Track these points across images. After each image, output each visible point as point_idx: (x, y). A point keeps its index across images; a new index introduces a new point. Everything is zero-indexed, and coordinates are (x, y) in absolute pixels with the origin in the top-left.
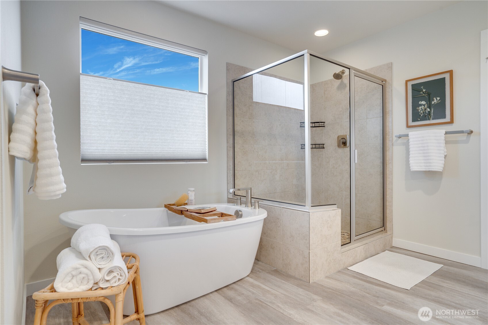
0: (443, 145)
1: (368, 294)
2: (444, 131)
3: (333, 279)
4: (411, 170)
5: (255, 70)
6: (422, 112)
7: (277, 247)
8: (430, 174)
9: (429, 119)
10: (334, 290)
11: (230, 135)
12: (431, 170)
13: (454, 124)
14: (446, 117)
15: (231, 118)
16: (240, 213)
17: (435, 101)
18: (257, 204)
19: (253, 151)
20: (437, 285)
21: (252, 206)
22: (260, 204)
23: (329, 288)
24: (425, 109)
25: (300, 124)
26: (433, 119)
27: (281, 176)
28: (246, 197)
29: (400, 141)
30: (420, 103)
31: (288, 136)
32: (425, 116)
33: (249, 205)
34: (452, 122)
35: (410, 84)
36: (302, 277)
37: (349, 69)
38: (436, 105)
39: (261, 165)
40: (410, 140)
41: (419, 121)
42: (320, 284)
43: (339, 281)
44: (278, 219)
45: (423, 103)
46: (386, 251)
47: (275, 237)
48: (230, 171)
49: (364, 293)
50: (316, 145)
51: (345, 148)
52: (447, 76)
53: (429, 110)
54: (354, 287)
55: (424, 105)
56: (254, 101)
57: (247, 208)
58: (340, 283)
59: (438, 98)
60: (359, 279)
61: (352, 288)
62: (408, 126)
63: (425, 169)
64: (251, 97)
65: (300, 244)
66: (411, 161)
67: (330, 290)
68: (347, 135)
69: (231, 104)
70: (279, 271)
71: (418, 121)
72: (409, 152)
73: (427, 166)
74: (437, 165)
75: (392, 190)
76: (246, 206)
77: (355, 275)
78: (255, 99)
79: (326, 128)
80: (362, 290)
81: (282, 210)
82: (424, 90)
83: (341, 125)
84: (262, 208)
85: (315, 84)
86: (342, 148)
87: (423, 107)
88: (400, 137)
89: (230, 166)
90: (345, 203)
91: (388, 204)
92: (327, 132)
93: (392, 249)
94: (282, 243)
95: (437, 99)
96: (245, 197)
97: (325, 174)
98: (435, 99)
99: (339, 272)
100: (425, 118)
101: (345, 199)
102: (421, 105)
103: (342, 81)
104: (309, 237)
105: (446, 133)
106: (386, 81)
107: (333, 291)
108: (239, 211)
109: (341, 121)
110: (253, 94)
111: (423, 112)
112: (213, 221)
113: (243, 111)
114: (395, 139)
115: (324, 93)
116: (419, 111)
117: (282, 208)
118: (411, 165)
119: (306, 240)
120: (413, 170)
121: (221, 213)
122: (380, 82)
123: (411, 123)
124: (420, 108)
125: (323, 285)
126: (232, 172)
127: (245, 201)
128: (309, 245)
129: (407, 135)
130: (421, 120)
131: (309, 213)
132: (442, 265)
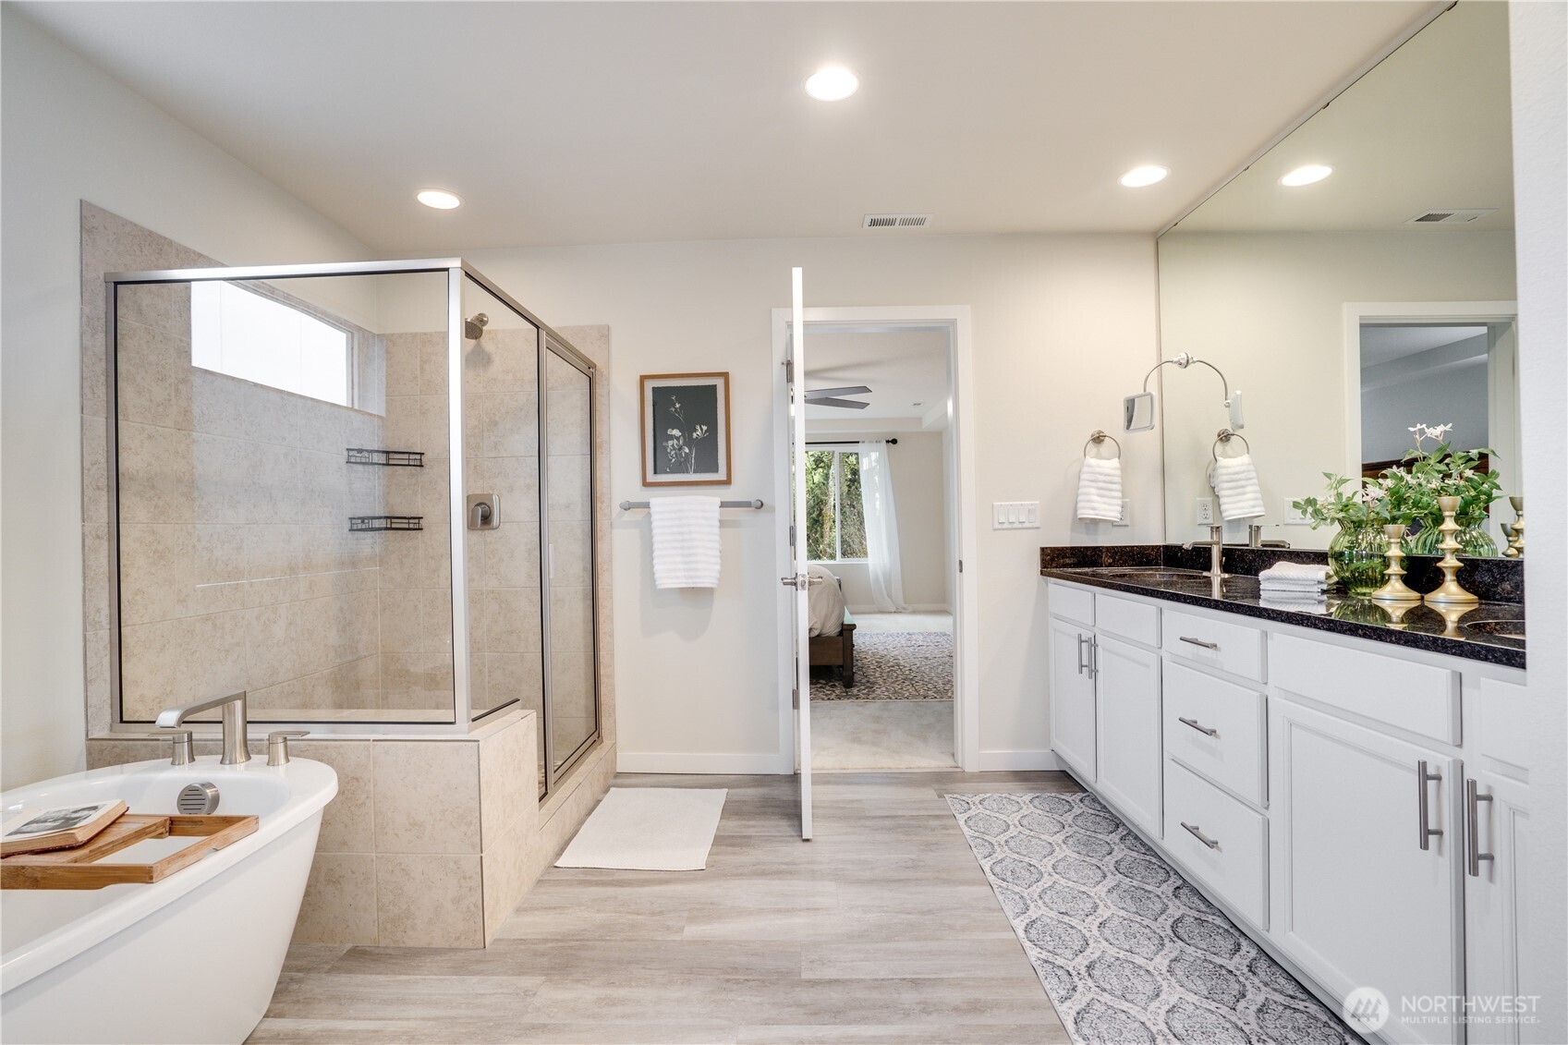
0: (717, 530)
1: (639, 914)
2: (717, 501)
3: (537, 909)
4: (659, 587)
5: (227, 266)
6: (673, 452)
7: (353, 872)
8: (696, 595)
9: (688, 472)
10: (558, 940)
11: (98, 488)
12: (699, 586)
13: (732, 486)
14: (718, 469)
15: (100, 424)
16: (209, 792)
17: (699, 432)
18: (281, 747)
19: (194, 547)
20: (740, 837)
21: (249, 758)
22: (293, 742)
23: (546, 941)
24: (680, 449)
25: (345, 453)
26: (695, 472)
27: (291, 624)
28: (226, 722)
29: (628, 516)
30: (669, 432)
31: (312, 490)
32: (681, 463)
33: (239, 755)
34: (728, 482)
35: (649, 385)
36: (458, 938)
37: (538, 327)
38: (699, 443)
39: (222, 595)
40: (655, 517)
41: (669, 473)
42: (514, 940)
43: (555, 908)
44: (357, 779)
45: (676, 432)
46: (612, 789)
47: (345, 843)
48: (101, 632)
49: (630, 917)
50: (393, 520)
51: (486, 532)
52: (719, 383)
53: (687, 450)
54: (599, 911)
55: (678, 439)
56: (195, 363)
57: (227, 767)
58: (561, 914)
59: (705, 428)
60: (598, 884)
61: (597, 916)
62: (646, 484)
63: (686, 583)
64: (187, 353)
65: (445, 842)
66: (658, 567)
67: (550, 945)
68: (492, 495)
69: (101, 367)
70: (368, 949)
71: (667, 473)
72: (652, 545)
73: (691, 577)
74: (707, 576)
75: (612, 636)
76: (222, 762)
77: (582, 877)
78: (199, 360)
79: (426, 470)
80: (620, 912)
81: (371, 749)
82: (678, 406)
83: (475, 467)
84: (298, 756)
85: (393, 335)
86: (480, 532)
87: (675, 441)
88: (628, 507)
89: (98, 611)
90: (489, 683)
91: (603, 671)
92: (430, 482)
93: (619, 781)
94: (374, 854)
95: (702, 429)
96: (221, 722)
97: (426, 606)
98: (698, 427)
99: (540, 882)
100: (681, 467)
101: (490, 672)
102: (672, 437)
103: (478, 345)
104: (478, 815)
105: (723, 505)
106: (594, 366)
107: (560, 944)
108: (203, 785)
109: (476, 455)
110: (191, 338)
111: (676, 453)
112: (175, 866)
113: (151, 401)
114: (616, 509)
115: (422, 369)
116: (669, 451)
117: (374, 741)
118: (656, 576)
119: (470, 824)
120: (663, 587)
121: (166, 820)
122: (584, 366)
123: (651, 477)
124: (670, 443)
125: (523, 937)
126: (104, 634)
127: (220, 740)
128: (479, 837)
129: (647, 505)
130: (672, 472)
131: (476, 743)
132: (726, 790)
